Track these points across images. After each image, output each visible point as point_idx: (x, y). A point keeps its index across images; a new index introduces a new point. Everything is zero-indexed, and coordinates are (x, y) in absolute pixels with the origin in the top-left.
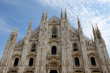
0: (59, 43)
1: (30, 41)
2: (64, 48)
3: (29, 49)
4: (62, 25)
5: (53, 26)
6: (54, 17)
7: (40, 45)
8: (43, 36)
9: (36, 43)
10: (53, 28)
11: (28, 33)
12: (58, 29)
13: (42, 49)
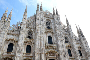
0: (54, 34)
1: (27, 27)
2: (60, 39)
3: (26, 35)
4: (56, 20)
5: (47, 18)
6: (47, 11)
7: (38, 32)
8: (40, 25)
9: (32, 30)
10: (47, 20)
11: (25, 18)
12: (52, 22)
13: (40, 37)
